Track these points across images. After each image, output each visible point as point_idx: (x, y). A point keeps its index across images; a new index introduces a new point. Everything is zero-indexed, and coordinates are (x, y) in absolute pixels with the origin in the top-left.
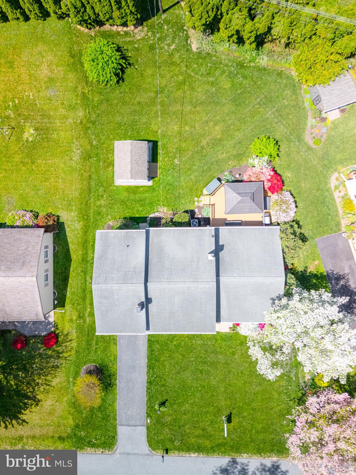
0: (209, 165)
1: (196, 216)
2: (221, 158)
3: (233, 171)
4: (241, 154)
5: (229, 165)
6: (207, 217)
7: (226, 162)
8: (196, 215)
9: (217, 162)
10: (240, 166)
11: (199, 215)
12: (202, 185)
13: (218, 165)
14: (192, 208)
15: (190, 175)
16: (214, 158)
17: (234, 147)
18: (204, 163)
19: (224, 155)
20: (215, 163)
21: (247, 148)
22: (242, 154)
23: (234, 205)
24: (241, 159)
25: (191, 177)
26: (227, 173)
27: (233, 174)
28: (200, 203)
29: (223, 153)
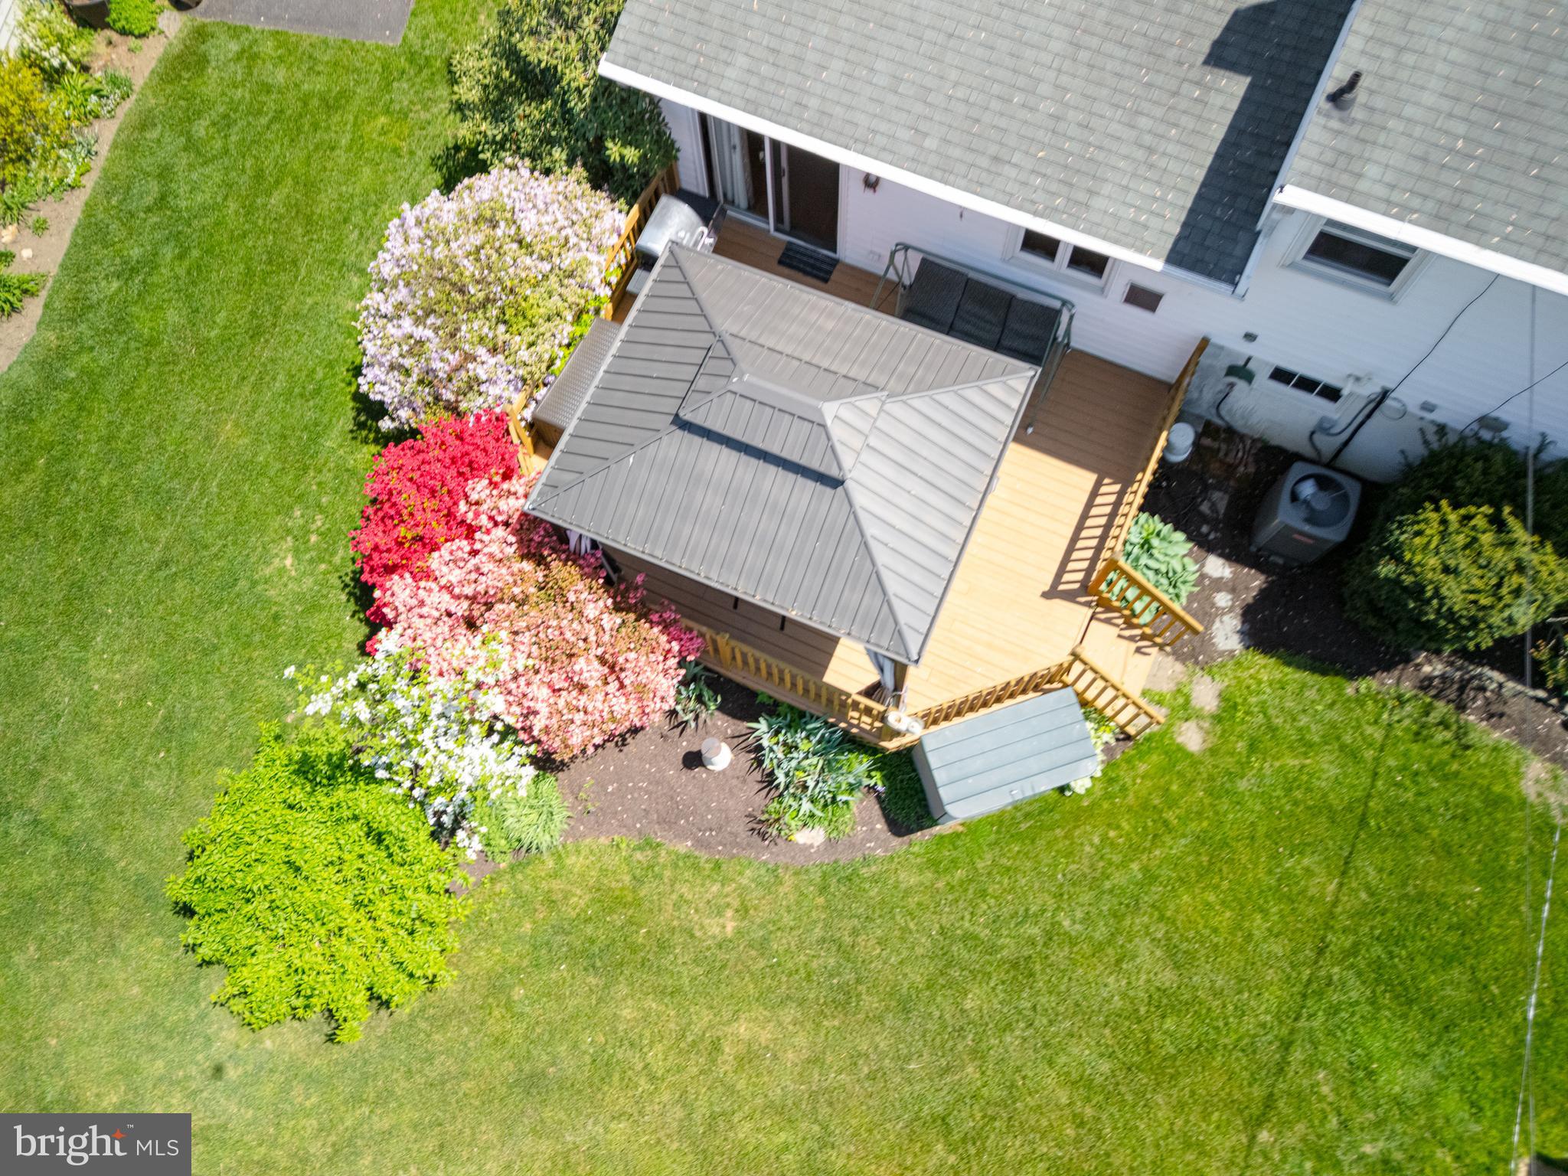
0: (944, 1003)
1: (1256, 582)
2: (789, 1014)
3: (741, 828)
4: (586, 957)
5: (743, 911)
6: (1155, 523)
7: (763, 946)
8: (1249, 596)
9: (844, 1000)
10: (648, 844)
11: (1218, 585)
12: (1090, 838)
13: (845, 952)
14: (1266, 669)
15: (1164, 1003)
16: (855, 1057)
17: (604, 1067)
18: (977, 1054)
19: (743, 1029)
20: (871, 1002)
21: (496, 987)
22: (574, 955)
23: (946, 398)
24: (608, 901)
25: (1167, 977)
26: (802, 837)
27: (749, 795)
28: (1166, 687)
29: (748, 1058)
